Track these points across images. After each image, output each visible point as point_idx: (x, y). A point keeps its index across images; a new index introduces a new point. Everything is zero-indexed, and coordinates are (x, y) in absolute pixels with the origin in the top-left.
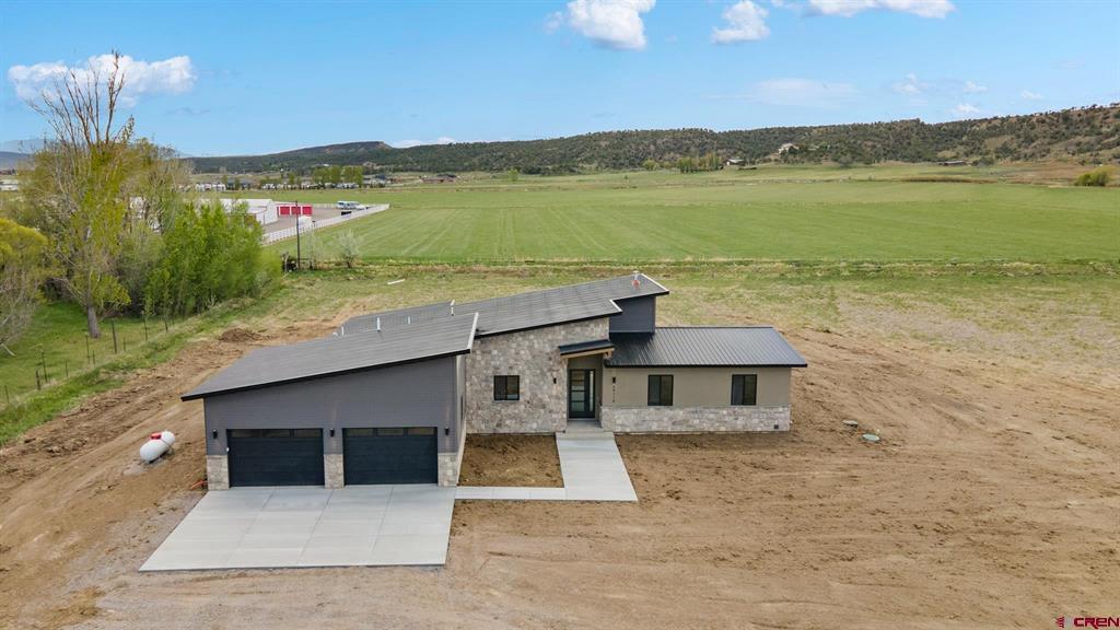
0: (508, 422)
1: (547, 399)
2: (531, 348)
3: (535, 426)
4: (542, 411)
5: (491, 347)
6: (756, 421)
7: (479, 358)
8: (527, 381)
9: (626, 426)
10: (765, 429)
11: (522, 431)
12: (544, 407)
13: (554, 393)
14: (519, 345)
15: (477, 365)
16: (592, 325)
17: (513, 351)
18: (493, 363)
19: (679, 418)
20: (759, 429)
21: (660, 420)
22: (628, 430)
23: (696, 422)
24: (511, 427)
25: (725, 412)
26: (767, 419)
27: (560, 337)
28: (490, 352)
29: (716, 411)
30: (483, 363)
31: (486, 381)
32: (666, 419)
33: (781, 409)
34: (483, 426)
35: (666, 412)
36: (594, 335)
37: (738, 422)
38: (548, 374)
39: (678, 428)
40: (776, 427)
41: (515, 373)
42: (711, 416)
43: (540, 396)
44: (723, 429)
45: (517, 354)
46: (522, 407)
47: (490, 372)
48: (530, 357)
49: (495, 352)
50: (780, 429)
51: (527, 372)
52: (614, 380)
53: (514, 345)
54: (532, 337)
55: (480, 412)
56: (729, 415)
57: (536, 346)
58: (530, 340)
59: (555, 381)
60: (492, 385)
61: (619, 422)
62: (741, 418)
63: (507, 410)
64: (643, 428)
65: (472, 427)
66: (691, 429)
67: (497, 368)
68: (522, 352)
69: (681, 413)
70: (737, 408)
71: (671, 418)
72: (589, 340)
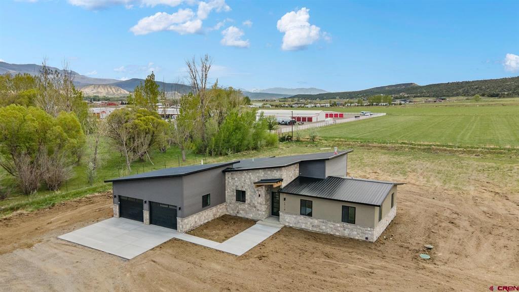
0: (241, 212)
1: (256, 204)
2: (250, 178)
3: (252, 216)
4: (254, 209)
5: (235, 176)
6: (356, 233)
7: (230, 181)
8: (248, 194)
9: (291, 223)
10: (361, 238)
11: (246, 217)
12: (255, 207)
13: (259, 201)
14: (245, 177)
15: (229, 184)
16: (275, 171)
17: (243, 179)
18: (235, 184)
19: (315, 224)
20: (357, 238)
21: (306, 223)
22: (291, 225)
23: (324, 227)
24: (242, 214)
25: (339, 225)
26: (362, 233)
27: (262, 176)
28: (234, 179)
29: (334, 223)
30: (232, 183)
31: (233, 191)
32: (309, 223)
33: (369, 229)
34: (232, 212)
35: (309, 219)
36: (276, 176)
37: (346, 232)
38: (257, 192)
39: (315, 229)
40: (367, 238)
41: (244, 190)
42: (332, 226)
43: (254, 202)
44: (337, 234)
45: (245, 181)
46: (247, 206)
47: (234, 188)
48: (250, 183)
49: (236, 179)
50: (369, 240)
51: (249, 190)
52: (285, 199)
53: (243, 177)
54: (250, 174)
55: (231, 205)
56: (340, 227)
57: (252, 178)
58: (250, 175)
59: (259, 195)
60: (235, 194)
61: (287, 220)
62: (347, 230)
63: (241, 206)
64: (298, 226)
65: (228, 211)
66: (321, 231)
67: (237, 186)
68: (247, 180)
69: (316, 221)
70: (345, 224)
71: (311, 223)
72: (274, 178)
